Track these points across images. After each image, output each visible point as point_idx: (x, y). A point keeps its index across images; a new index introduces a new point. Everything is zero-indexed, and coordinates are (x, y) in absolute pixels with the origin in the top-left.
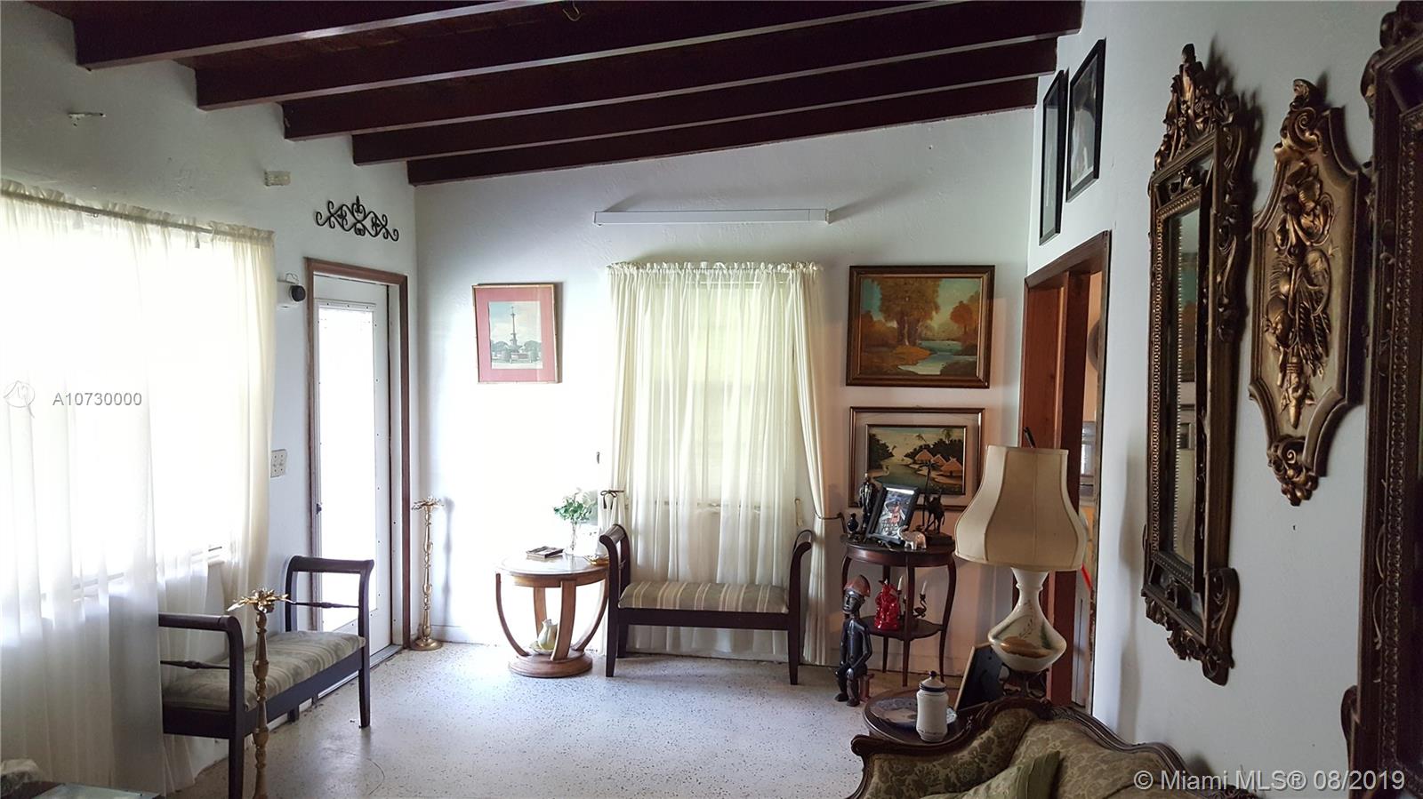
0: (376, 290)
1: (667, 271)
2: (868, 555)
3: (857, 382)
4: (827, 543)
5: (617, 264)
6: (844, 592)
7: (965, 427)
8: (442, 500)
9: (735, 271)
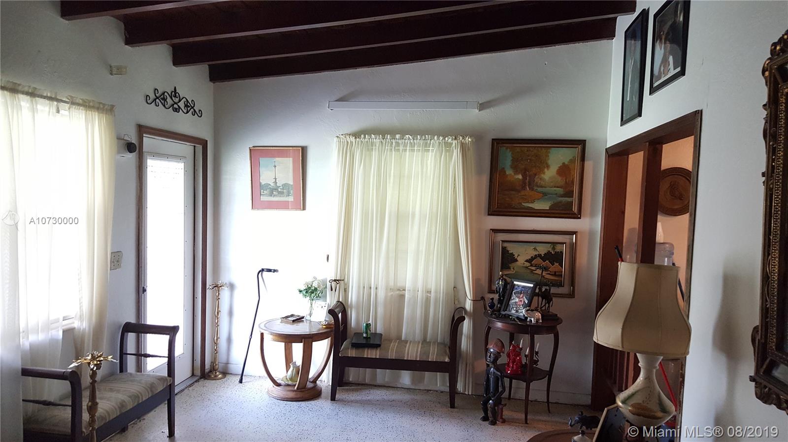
0: (186, 148)
1: (374, 140)
2: (503, 326)
3: (495, 213)
4: (474, 315)
5: (342, 135)
6: (487, 350)
7: (565, 243)
8: (228, 283)
9: (418, 141)
